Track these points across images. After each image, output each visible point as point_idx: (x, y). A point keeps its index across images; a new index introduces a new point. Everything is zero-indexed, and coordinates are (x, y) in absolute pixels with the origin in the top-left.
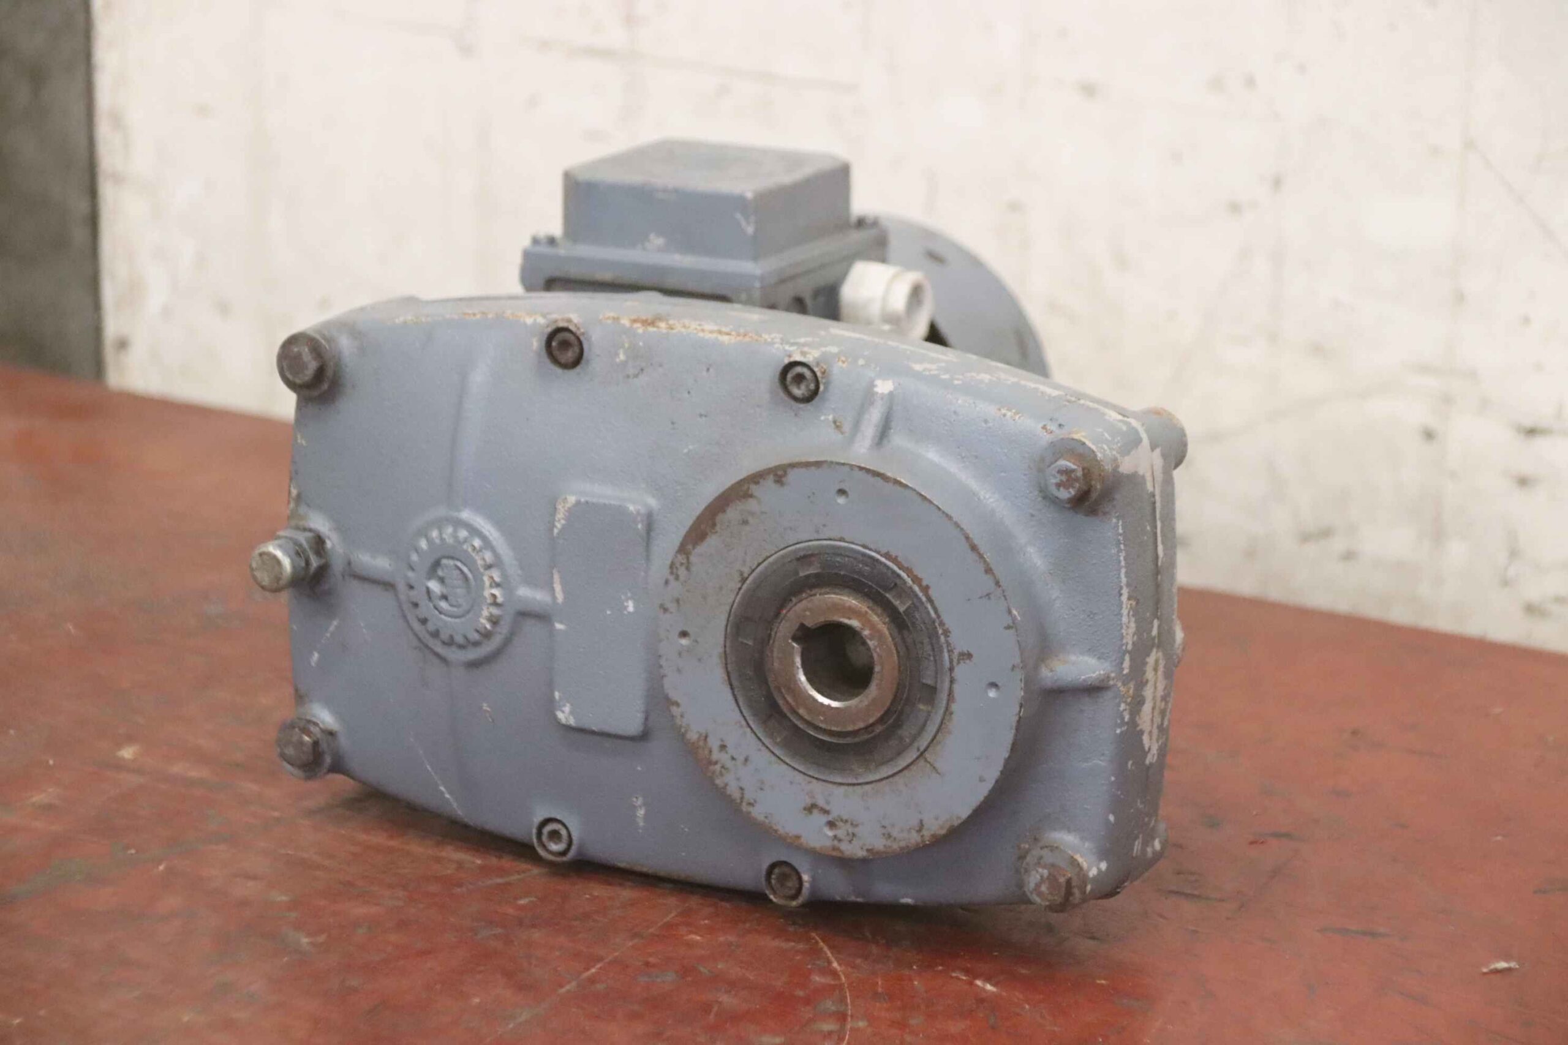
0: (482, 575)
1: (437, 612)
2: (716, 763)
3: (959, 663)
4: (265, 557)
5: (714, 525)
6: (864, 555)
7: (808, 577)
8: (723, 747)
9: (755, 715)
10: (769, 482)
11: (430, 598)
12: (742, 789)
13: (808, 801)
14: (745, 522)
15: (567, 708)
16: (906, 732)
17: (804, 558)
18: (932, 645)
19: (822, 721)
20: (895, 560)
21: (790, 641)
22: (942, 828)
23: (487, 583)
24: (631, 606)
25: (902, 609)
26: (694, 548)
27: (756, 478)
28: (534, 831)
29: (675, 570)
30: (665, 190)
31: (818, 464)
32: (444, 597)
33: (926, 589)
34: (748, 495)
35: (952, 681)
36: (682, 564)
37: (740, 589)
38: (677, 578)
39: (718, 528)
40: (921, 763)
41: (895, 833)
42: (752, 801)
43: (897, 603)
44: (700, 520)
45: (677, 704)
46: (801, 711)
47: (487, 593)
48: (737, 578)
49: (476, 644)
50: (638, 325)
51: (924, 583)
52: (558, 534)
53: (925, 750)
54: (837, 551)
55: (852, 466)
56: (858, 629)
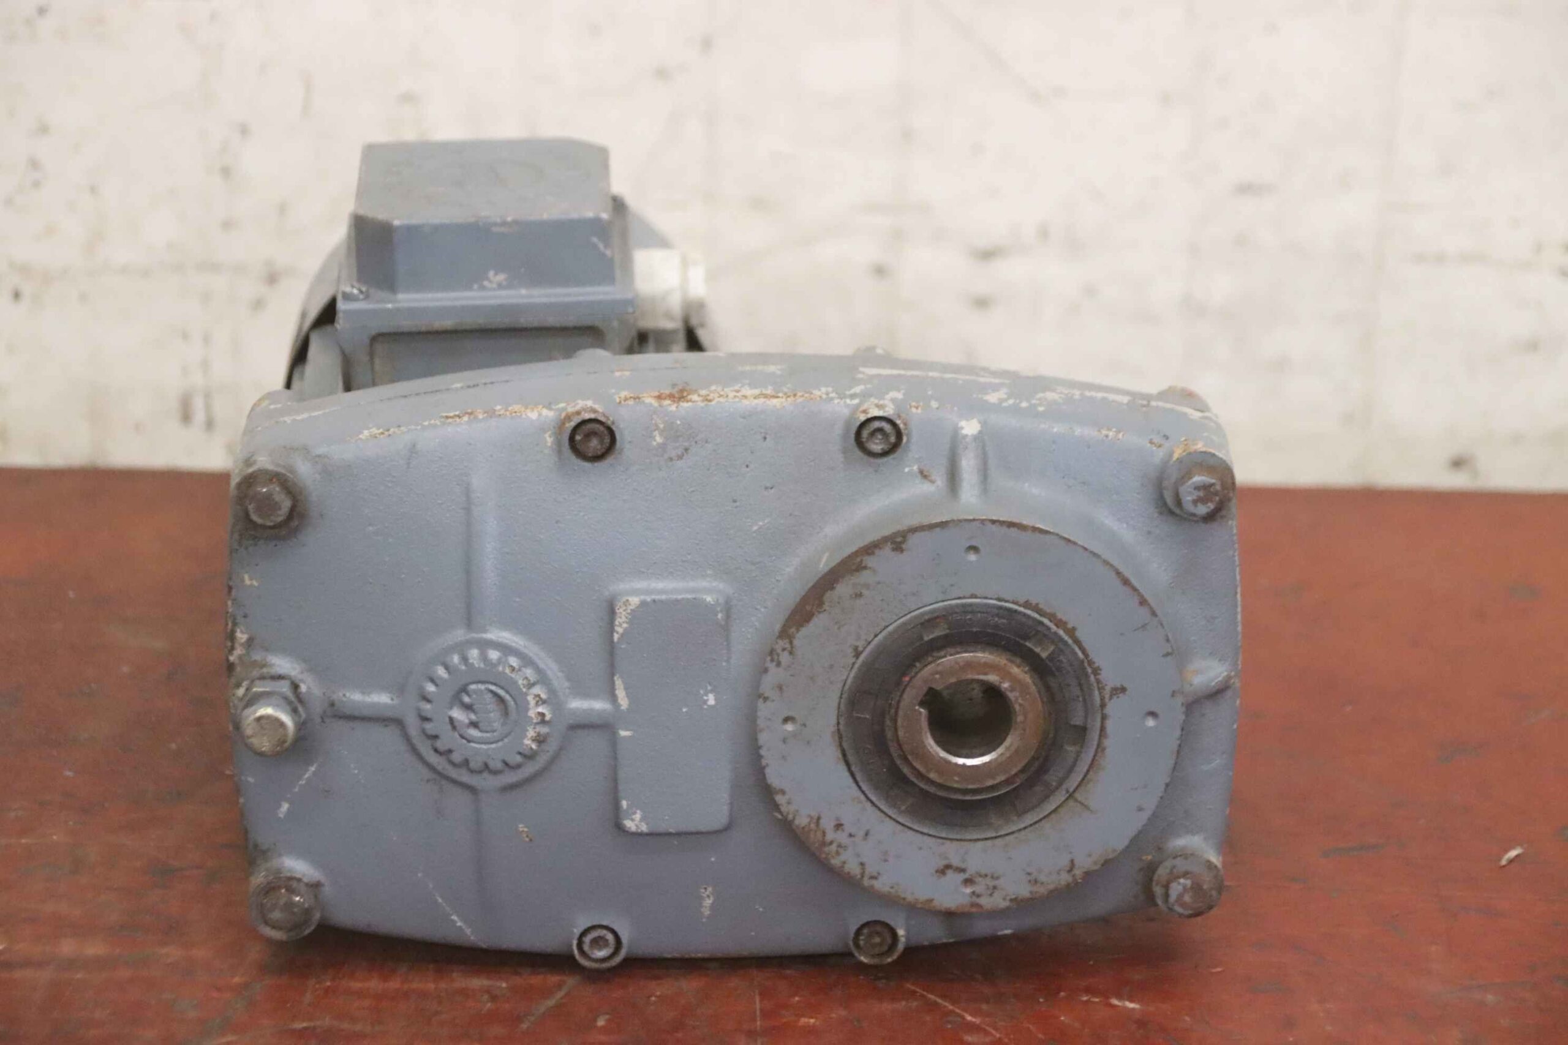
0: (526, 694)
1: (464, 741)
2: (831, 843)
3: (1111, 698)
4: (263, 722)
5: (821, 604)
6: (1001, 608)
7: (932, 640)
8: (839, 826)
9: (876, 788)
10: (887, 551)
11: (454, 728)
12: (862, 864)
13: (942, 863)
14: (859, 595)
15: (638, 816)
16: (1052, 778)
17: (930, 622)
18: (1080, 685)
19: (957, 782)
20: (1036, 609)
21: (917, 708)
22: (1095, 863)
23: (532, 701)
24: (711, 700)
25: (1044, 655)
26: (798, 630)
27: (870, 549)
28: (575, 942)
29: (776, 657)
30: (504, 224)
31: (943, 525)
32: (474, 725)
33: (1071, 632)
34: (861, 568)
35: (1104, 718)
36: (784, 650)
37: (854, 664)
38: (779, 664)
39: (826, 606)
40: (1071, 803)
41: (1042, 878)
42: (875, 874)
43: (1037, 650)
44: (804, 600)
45: (783, 792)
46: (932, 776)
47: (532, 713)
48: (850, 652)
49: (518, 766)
50: (667, 402)
51: (1070, 626)
52: (619, 639)
53: (1074, 791)
54: (966, 609)
55: (983, 521)
56: (997, 683)
